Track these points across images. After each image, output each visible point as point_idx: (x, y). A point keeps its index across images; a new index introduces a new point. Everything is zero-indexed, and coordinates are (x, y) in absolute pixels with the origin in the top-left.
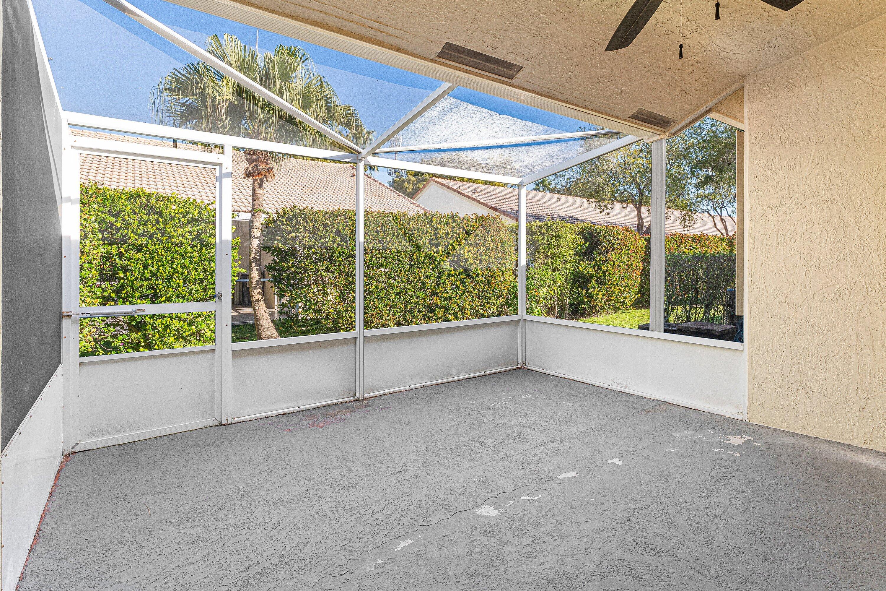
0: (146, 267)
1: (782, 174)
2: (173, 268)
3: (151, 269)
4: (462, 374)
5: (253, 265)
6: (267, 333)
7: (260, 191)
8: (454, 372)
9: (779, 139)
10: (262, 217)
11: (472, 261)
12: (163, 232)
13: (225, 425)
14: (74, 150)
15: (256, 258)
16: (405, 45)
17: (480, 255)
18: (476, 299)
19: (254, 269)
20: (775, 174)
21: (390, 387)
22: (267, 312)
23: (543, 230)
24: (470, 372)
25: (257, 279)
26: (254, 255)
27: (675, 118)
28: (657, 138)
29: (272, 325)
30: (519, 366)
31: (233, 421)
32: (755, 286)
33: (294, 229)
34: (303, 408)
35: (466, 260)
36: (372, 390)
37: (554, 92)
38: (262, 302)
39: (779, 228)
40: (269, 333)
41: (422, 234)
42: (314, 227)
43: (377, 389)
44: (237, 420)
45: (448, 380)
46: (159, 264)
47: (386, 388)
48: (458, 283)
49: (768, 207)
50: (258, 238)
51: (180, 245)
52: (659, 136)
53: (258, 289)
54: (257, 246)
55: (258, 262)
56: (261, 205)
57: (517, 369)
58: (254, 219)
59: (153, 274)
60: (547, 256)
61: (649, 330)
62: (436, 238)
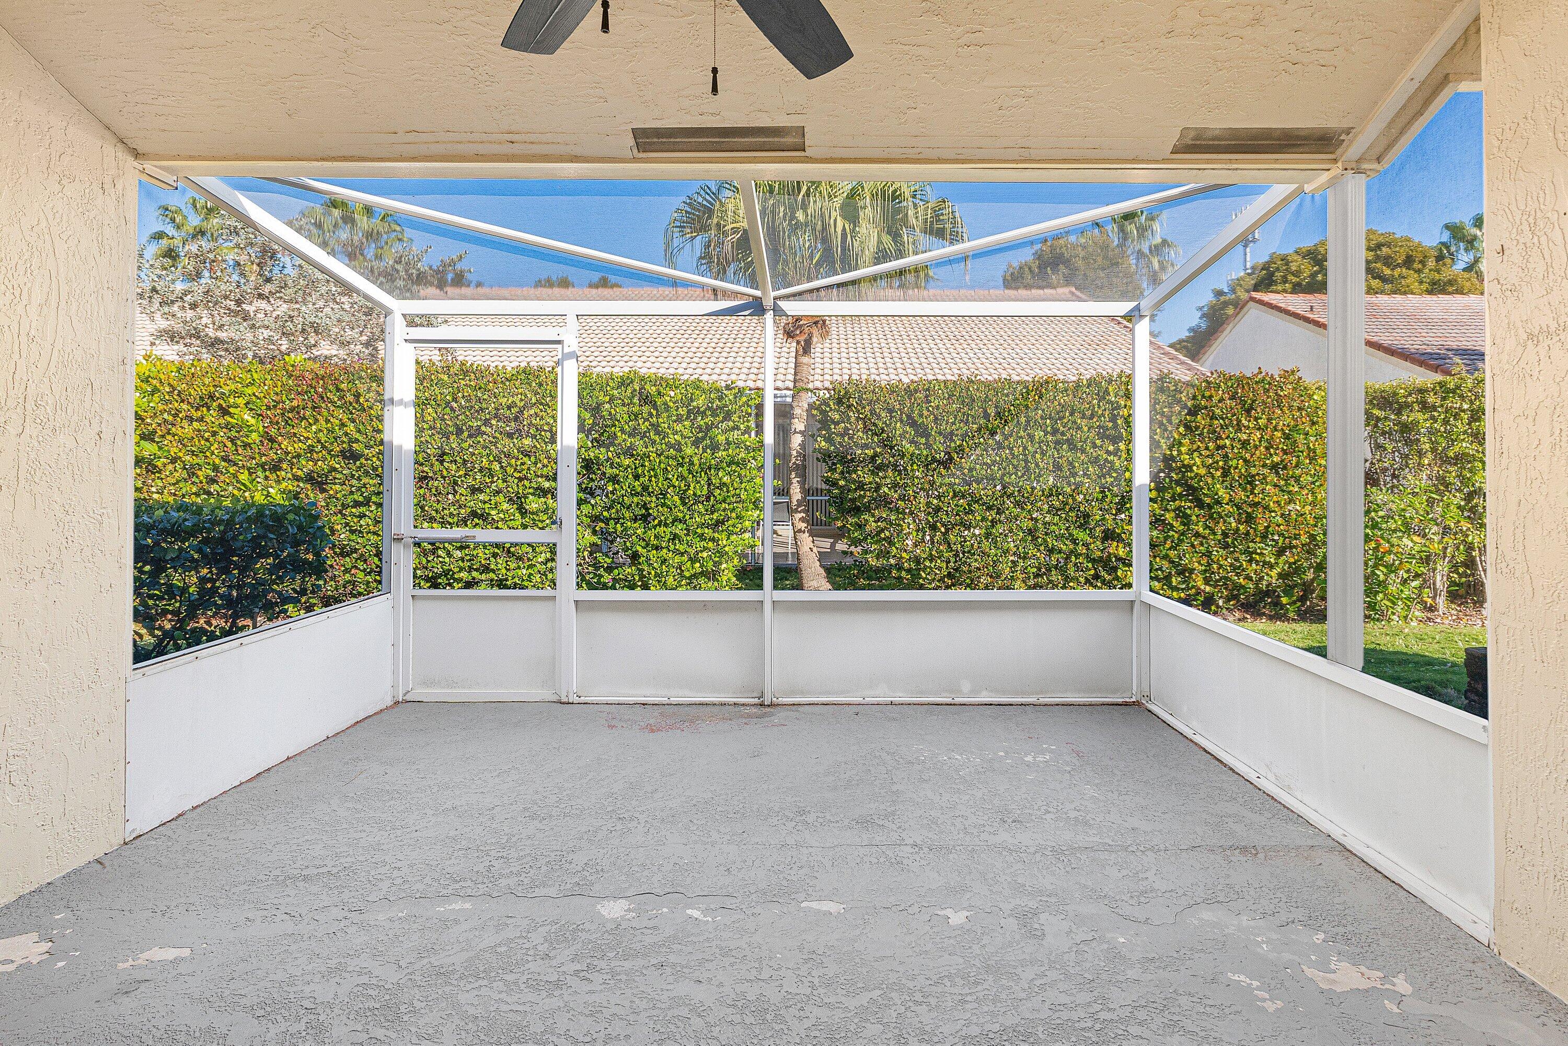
0: (637, 477)
1: (1561, 237)
2: (667, 479)
3: (642, 479)
4: (984, 693)
5: (793, 475)
6: (812, 583)
7: (805, 360)
8: (966, 687)
9: (1551, 134)
10: (807, 399)
11: (1203, 471)
12: (656, 427)
13: (564, 703)
14: (409, 344)
15: (797, 465)
16: (578, 151)
17: (1226, 456)
18: (1218, 553)
19: (795, 481)
20: (1543, 239)
21: (828, 693)
22: (815, 549)
23: (1431, 399)
24: (1004, 692)
25: (799, 496)
26: (794, 460)
27: (1345, 125)
28: (1324, 177)
29: (822, 571)
30: (1134, 699)
31: (576, 700)
32: (1504, 565)
33: (845, 418)
34: (674, 700)
35: (1189, 468)
36: (793, 693)
37: (919, 150)
38: (807, 534)
39: (1556, 395)
40: (814, 584)
41: (1083, 418)
42: (873, 412)
43: (803, 693)
44: (583, 699)
45: (949, 700)
46: (652, 473)
47: (820, 693)
48: (1169, 516)
49: (1531, 336)
50: (800, 432)
51: (678, 447)
52: (1327, 173)
53: (800, 512)
54: (800, 445)
55: (802, 471)
56: (806, 380)
57: (1126, 704)
58: (794, 404)
59: (645, 488)
60: (1445, 460)
61: (1325, 656)
62: (1116, 426)
